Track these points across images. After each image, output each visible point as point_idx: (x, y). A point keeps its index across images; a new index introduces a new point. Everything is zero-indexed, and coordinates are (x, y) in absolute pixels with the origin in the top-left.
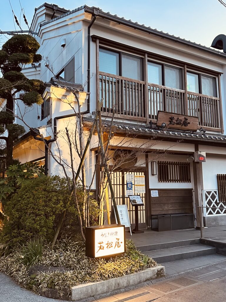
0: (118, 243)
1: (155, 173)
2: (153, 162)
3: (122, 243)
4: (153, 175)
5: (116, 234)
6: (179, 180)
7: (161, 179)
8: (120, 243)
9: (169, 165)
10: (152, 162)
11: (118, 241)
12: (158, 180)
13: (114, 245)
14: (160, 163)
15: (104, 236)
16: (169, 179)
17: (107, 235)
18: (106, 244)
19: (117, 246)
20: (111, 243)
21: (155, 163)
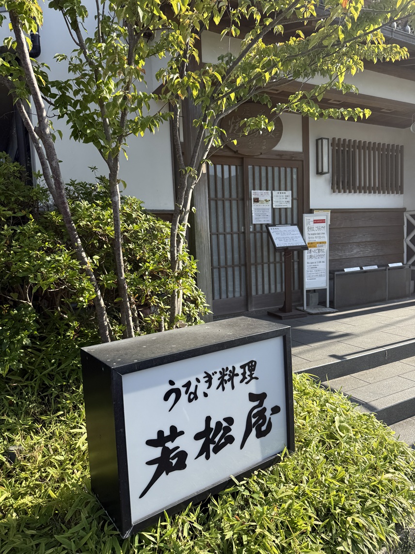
0: (261, 415)
1: (325, 170)
2: (322, 139)
3: (276, 410)
4: (319, 173)
5: (248, 373)
6: (378, 189)
7: (338, 184)
8: (268, 414)
9: (357, 151)
10: (317, 141)
11: (260, 405)
12: (332, 188)
13: (238, 431)
14: (338, 145)
15: (184, 397)
16: (358, 184)
17: (203, 387)
18: (197, 437)
19: (254, 432)
20: (225, 424)
21: (325, 142)
